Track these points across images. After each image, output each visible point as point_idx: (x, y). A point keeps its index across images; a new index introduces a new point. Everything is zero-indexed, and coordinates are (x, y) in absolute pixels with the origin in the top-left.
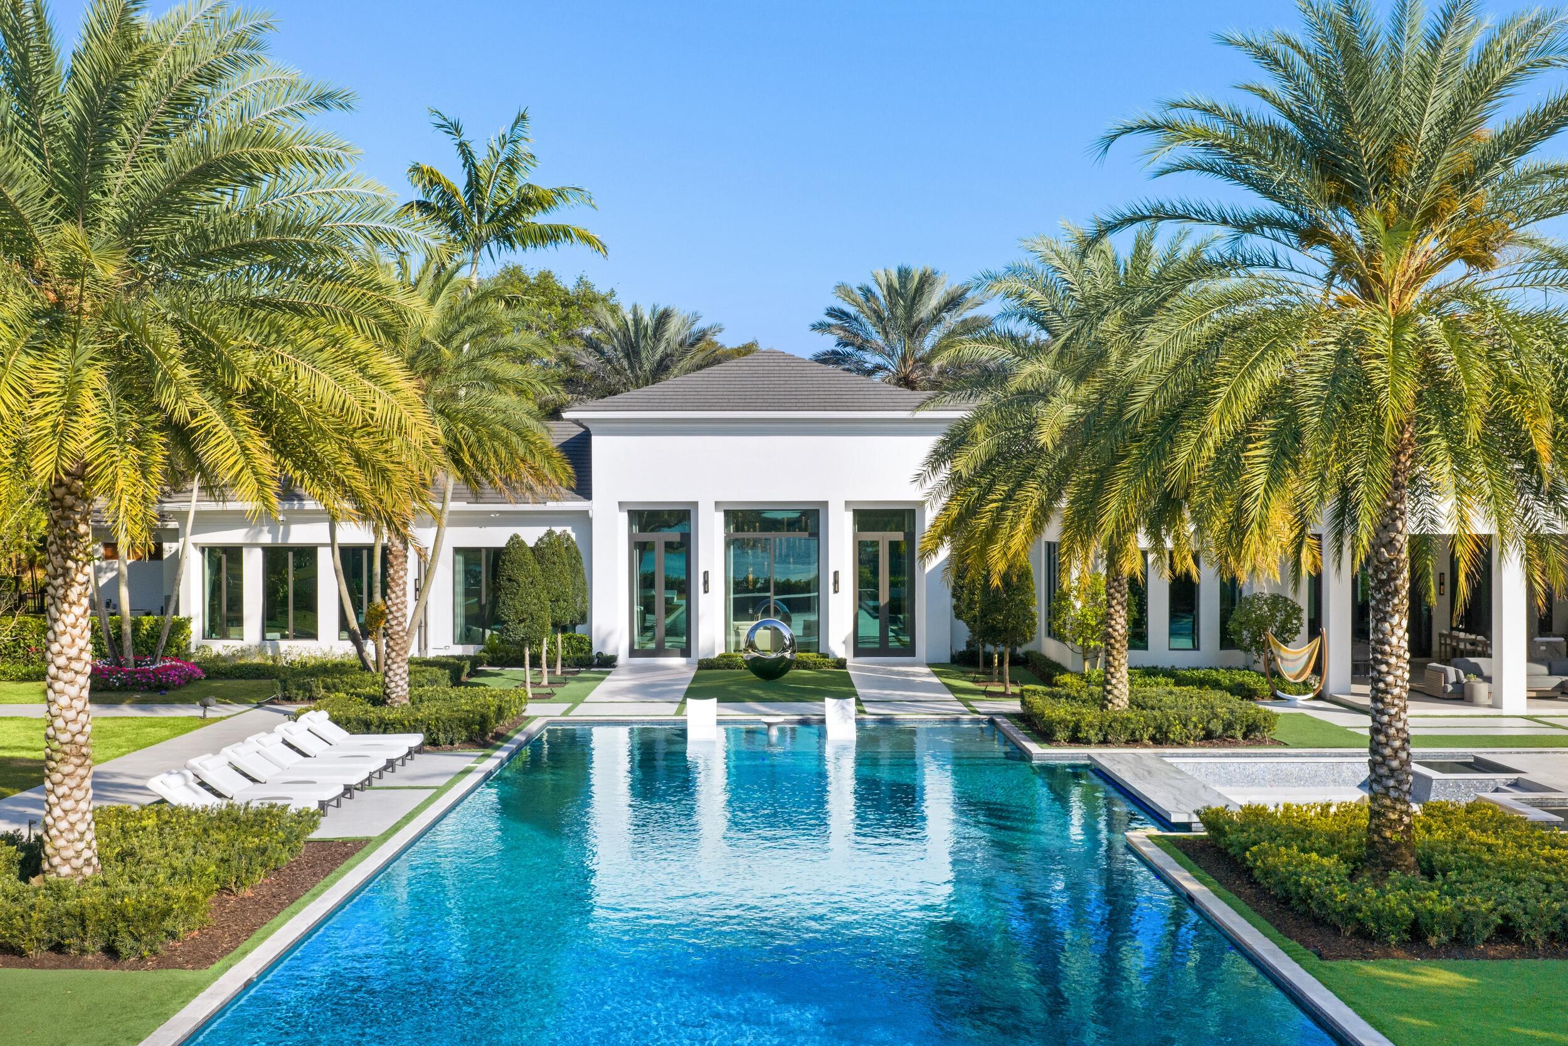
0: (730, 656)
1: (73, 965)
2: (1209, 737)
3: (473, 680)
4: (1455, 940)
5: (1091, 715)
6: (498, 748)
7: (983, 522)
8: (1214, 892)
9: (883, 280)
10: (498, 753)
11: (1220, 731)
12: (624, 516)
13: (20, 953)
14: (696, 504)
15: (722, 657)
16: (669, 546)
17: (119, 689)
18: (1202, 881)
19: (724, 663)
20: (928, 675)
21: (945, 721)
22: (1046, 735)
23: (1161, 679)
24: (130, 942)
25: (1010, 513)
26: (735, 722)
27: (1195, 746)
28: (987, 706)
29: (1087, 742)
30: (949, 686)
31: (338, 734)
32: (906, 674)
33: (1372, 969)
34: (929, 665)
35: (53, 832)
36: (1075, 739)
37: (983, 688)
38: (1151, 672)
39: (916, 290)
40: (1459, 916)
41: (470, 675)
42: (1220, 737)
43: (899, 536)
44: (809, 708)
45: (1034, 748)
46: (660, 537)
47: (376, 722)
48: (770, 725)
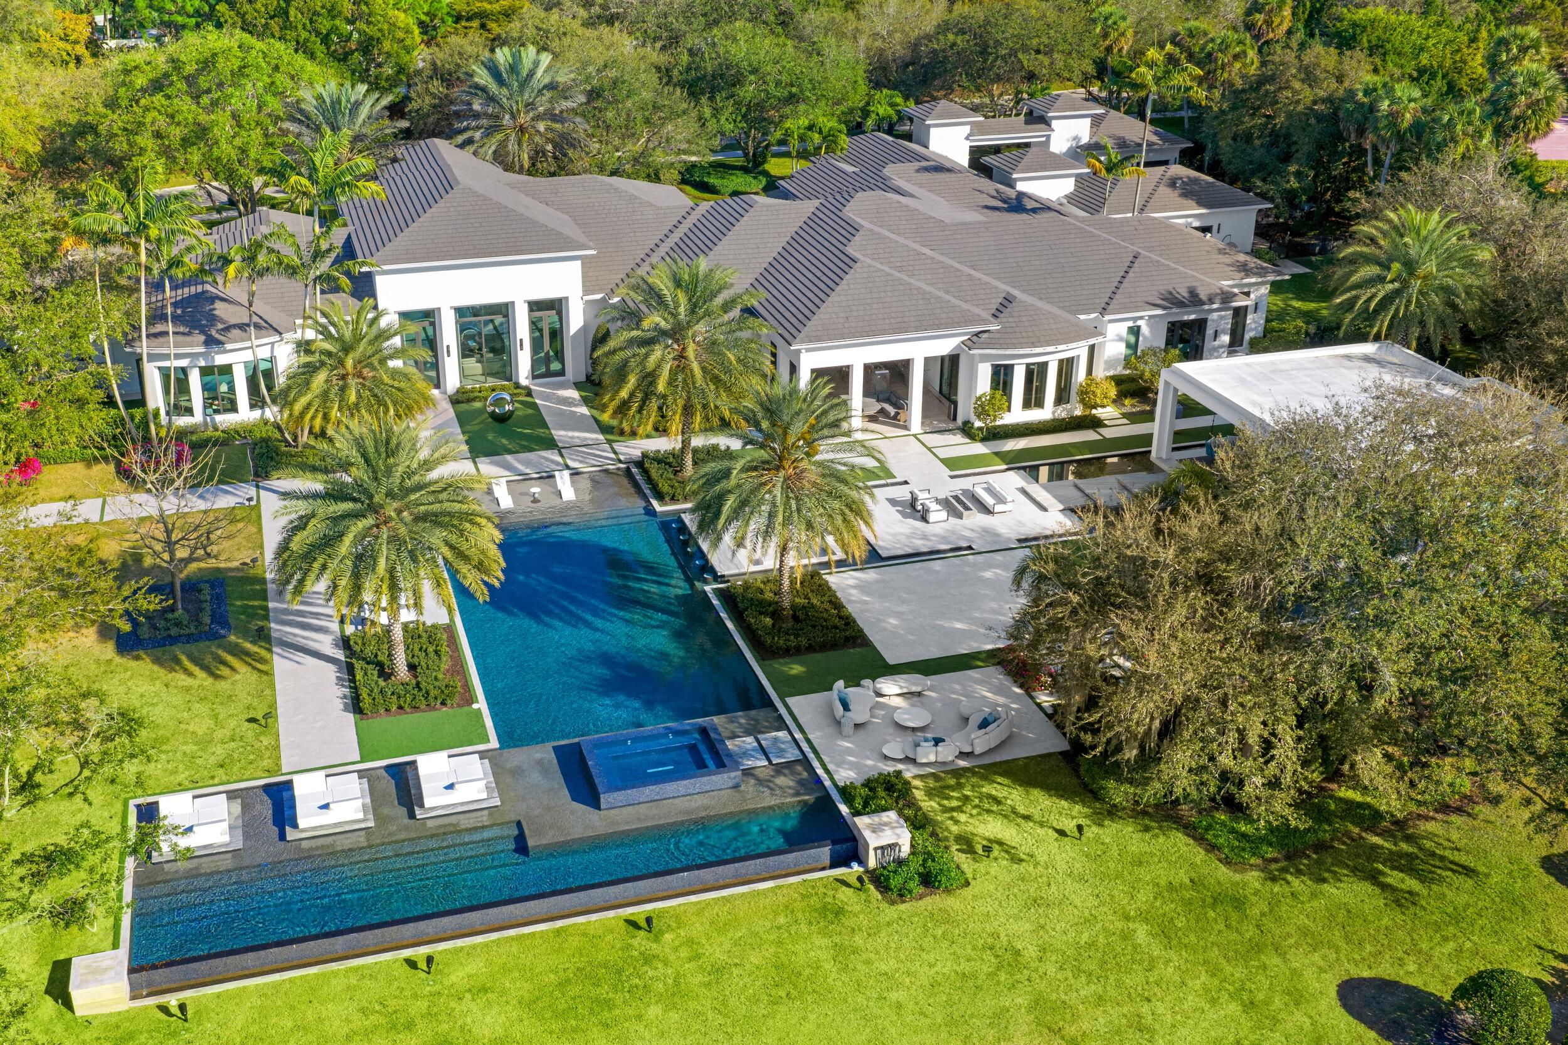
5: (679, 489)
19: (464, 398)
20: (580, 403)
22: (659, 495)
28: (624, 451)
29: (678, 501)
30: (595, 419)
32: (568, 402)
33: (777, 666)
34: (575, 385)
36: (673, 500)
43: (553, 313)
44: (539, 462)
45: (656, 504)
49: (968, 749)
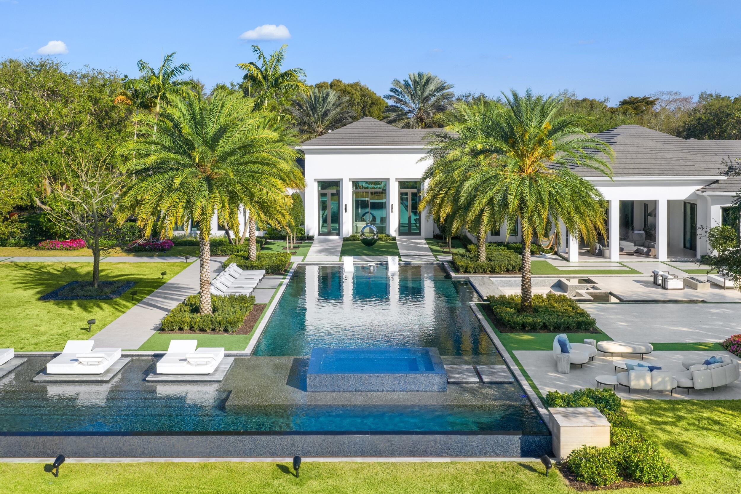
0: (354, 236)
1: (218, 333)
2: (508, 270)
3: (266, 246)
4: (532, 329)
5: (471, 264)
6: (287, 275)
7: (438, 201)
8: (485, 318)
9: (413, 79)
10: (287, 277)
11: (511, 269)
12: (316, 184)
13: (206, 331)
14: (342, 179)
15: (351, 236)
16: (332, 194)
17: (149, 251)
18: (483, 315)
19: (352, 239)
20: (425, 244)
21: (427, 264)
22: (457, 270)
23: (503, 247)
24: (230, 328)
25: (446, 199)
26: (359, 264)
27: (503, 274)
28: (443, 258)
29: (470, 273)
30: (431, 249)
31: (240, 270)
32: (417, 243)
33: (512, 335)
34: (426, 239)
35: (203, 302)
36: (466, 272)
37: (442, 250)
38: (500, 244)
39: (425, 83)
40: (533, 323)
41: (265, 244)
42: (512, 271)
43: (415, 191)
44: (383, 258)
45: (453, 275)
46: (329, 191)
47: (250, 266)
48: (370, 266)
49: (689, 384)
